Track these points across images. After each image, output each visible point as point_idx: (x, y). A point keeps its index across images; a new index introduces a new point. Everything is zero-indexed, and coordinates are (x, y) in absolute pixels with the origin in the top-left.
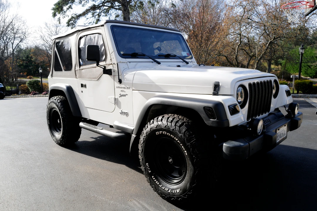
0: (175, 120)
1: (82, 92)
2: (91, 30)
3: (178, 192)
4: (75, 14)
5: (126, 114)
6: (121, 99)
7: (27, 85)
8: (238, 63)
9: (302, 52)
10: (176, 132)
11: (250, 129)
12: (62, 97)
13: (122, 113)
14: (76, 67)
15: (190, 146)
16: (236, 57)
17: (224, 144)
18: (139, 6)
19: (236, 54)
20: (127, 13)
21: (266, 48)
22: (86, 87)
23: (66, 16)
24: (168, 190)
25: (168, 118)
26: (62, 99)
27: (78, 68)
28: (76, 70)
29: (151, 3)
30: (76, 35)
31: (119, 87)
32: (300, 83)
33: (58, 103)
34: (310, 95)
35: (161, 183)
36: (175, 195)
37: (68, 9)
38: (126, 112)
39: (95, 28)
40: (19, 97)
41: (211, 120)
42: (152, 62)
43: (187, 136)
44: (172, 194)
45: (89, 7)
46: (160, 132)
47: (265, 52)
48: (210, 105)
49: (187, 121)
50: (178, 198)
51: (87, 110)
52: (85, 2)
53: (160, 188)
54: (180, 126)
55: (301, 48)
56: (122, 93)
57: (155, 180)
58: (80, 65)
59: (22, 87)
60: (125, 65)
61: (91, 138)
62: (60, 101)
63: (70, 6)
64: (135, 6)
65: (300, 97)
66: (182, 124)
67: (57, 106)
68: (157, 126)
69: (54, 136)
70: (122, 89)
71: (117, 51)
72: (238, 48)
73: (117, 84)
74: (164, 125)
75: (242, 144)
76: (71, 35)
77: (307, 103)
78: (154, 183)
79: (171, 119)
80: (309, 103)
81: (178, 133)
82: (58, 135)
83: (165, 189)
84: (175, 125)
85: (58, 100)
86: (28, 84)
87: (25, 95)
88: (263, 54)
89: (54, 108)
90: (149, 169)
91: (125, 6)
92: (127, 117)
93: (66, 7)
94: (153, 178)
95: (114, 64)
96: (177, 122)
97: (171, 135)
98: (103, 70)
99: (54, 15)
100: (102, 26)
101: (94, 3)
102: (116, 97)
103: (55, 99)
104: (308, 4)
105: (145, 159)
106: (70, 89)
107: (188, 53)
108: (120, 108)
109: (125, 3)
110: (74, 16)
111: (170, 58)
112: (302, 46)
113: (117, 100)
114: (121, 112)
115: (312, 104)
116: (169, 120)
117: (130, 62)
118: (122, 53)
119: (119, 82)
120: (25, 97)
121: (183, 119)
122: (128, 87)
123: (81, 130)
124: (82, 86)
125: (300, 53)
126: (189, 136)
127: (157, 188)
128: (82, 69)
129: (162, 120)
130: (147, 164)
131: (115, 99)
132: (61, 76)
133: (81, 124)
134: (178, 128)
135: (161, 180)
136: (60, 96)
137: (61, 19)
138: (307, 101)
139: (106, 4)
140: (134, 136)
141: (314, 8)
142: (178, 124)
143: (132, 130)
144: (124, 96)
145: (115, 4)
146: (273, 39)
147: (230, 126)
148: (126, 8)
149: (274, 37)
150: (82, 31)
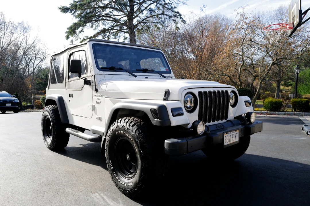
0: (130, 121)
1: (70, 101)
2: (78, 48)
3: (131, 185)
4: (87, 37)
5: (101, 119)
6: (97, 106)
7: (40, 100)
8: (241, 83)
9: (297, 72)
10: (129, 131)
11: (192, 129)
12: (54, 106)
14: (66, 80)
15: (139, 142)
16: (239, 77)
17: (166, 141)
18: (145, 29)
19: (239, 74)
20: (133, 36)
21: (269, 68)
22: (73, 97)
23: (78, 39)
24: (124, 184)
25: (125, 119)
26: (54, 108)
27: (67, 80)
28: (66, 82)
29: (157, 27)
30: (67, 52)
31: (96, 96)
32: (297, 101)
33: (50, 111)
34: (305, 113)
35: (120, 178)
36: (129, 188)
37: (80, 32)
38: (100, 117)
39: (81, 46)
40: (32, 112)
41: (155, 120)
42: (129, 75)
43: (137, 134)
44: (127, 187)
45: (100, 30)
46: (119, 132)
47: (268, 73)
48: (155, 107)
49: (140, 122)
50: (131, 190)
52: (96, 26)
53: (119, 182)
54: (133, 126)
55: (297, 68)
56: (98, 101)
57: (115, 175)
58: (69, 78)
59: (36, 102)
60: (102, 77)
61: (80, 144)
62: (52, 110)
63: (82, 29)
64: (142, 29)
65: (295, 115)
66: (135, 124)
67: (49, 114)
68: (117, 126)
69: (46, 141)
70: (98, 98)
71: (96, 64)
72: (241, 68)
73: (94, 93)
74: (121, 125)
75: (180, 141)
76: (64, 52)
77: (300, 120)
78: (115, 178)
79: (127, 120)
80: (302, 121)
81: (131, 132)
82: (49, 140)
83: (122, 183)
84: (129, 125)
85: (50, 108)
86: (42, 99)
87: (38, 110)
88: (266, 74)
89: (47, 116)
90: (112, 166)
91: (132, 30)
92: (101, 121)
93: (78, 31)
94: (115, 173)
95: (92, 75)
96: (131, 122)
97: (127, 134)
98: (84, 81)
99: (68, 38)
100: (86, 44)
101: (104, 27)
102: (94, 105)
103: (48, 108)
104: (288, 26)
105: (109, 157)
106: (61, 99)
107: (167, 68)
108: (96, 114)
109: (131, 26)
110: (85, 38)
111: (148, 73)
112: (298, 66)
113: (94, 107)
114: (96, 117)
115: (304, 122)
116: (125, 121)
117: (107, 75)
118: (100, 66)
119: (95, 91)
120: (37, 112)
121: (137, 121)
122: (102, 95)
123: (69, 136)
124: (70, 95)
125: (296, 73)
126: (139, 134)
127: (117, 183)
128: (70, 81)
129: (121, 121)
130: (110, 161)
131: (93, 106)
132: (55, 88)
133: (67, 130)
134: (131, 127)
135: (121, 176)
136: (53, 105)
137: (74, 40)
138: (300, 119)
139: (115, 28)
140: (104, 137)
141: (293, 29)
142: (131, 125)
143: (103, 132)
144: (99, 103)
145: (123, 27)
146: (275, 60)
147: (171, 126)
148: (132, 31)
149: (277, 58)
150: (72, 49)
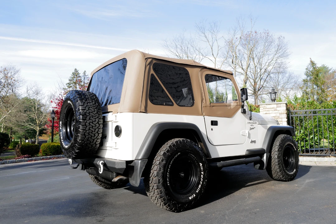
5: (254, 142)
6: (251, 131)
13: (252, 142)
22: (217, 125)
28: (202, 106)
31: (250, 123)
38: (254, 140)
70: (252, 124)
73: (248, 120)
100: (232, 74)
108: (250, 138)
119: (250, 118)
122: (255, 122)
124: (212, 123)
144: (253, 129)
150: (208, 70)
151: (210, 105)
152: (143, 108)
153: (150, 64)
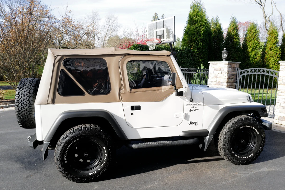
1: (132, 114)
3: (252, 155)
5: (196, 123)
13: (191, 123)
28: (120, 93)
36: (251, 158)
51: (136, 130)
56: (194, 109)
58: (131, 88)
68: (241, 124)
70: (192, 106)
73: (187, 102)
74: (246, 122)
83: (244, 158)
95: (185, 87)
97: (250, 126)
98: (177, 93)
100: (168, 56)
113: (186, 115)
114: (189, 123)
122: (199, 103)
124: (132, 108)
128: (135, 92)
130: (231, 149)
150: (133, 56)
151: (130, 92)
152: (50, 100)
153: (59, 61)
